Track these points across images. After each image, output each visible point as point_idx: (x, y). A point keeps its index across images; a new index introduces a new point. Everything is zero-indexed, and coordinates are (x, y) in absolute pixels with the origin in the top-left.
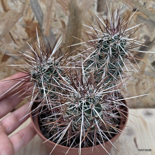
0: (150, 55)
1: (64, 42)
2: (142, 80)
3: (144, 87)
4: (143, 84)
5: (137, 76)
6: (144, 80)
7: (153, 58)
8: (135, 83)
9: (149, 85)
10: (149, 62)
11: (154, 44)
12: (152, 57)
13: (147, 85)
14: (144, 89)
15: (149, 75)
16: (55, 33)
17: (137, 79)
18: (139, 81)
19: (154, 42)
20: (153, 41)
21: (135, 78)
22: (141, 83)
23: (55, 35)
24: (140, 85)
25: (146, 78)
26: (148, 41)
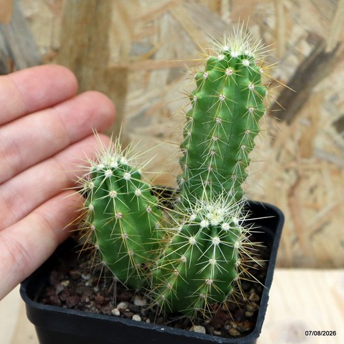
0: (328, 96)
1: (57, 44)
2: (307, 177)
3: (315, 200)
4: (312, 191)
5: (293, 165)
6: (314, 179)
7: (339, 107)
8: (286, 187)
9: (331, 194)
10: (326, 118)
11: (339, 60)
12: (337, 102)
13: (325, 194)
14: (317, 209)
15: (330, 163)
16: (27, 13)
17: (292, 173)
18: (299, 179)
19: (338, 53)
20: (335, 50)
21: (287, 171)
22: (305, 186)
23: (30, 20)
24: (302, 193)
25: (320, 171)
26: (319, 50)
